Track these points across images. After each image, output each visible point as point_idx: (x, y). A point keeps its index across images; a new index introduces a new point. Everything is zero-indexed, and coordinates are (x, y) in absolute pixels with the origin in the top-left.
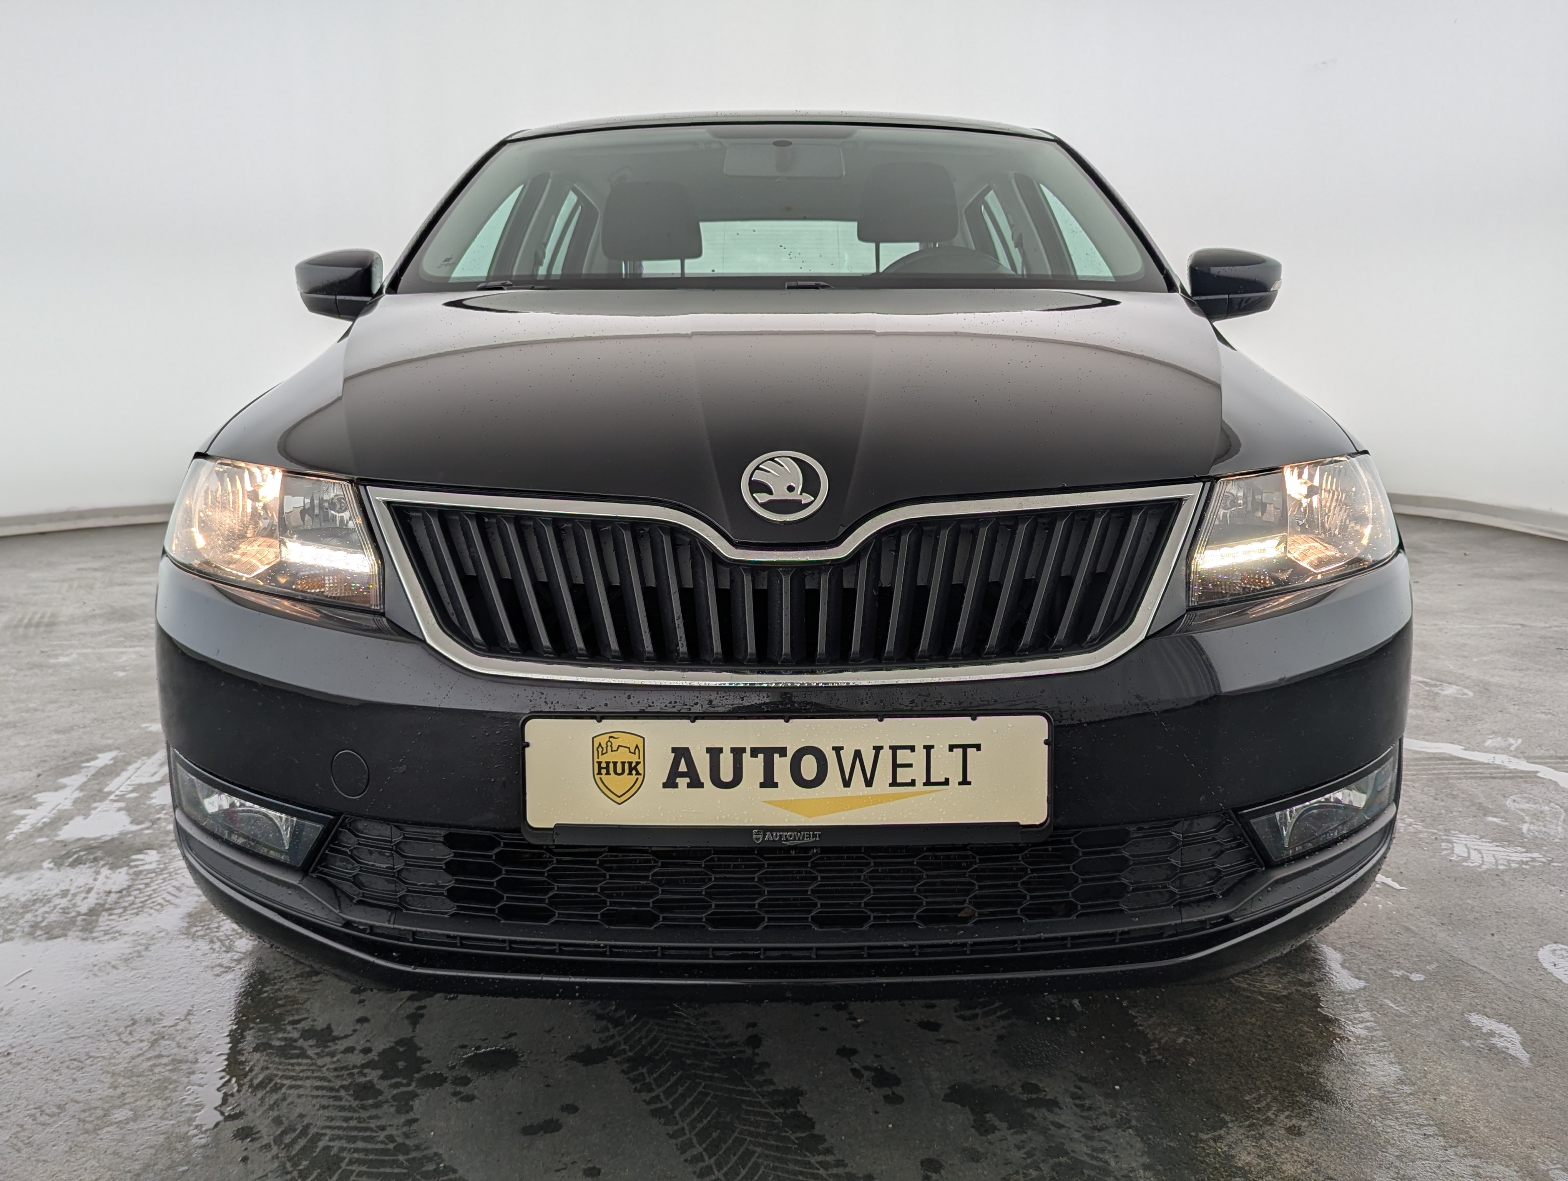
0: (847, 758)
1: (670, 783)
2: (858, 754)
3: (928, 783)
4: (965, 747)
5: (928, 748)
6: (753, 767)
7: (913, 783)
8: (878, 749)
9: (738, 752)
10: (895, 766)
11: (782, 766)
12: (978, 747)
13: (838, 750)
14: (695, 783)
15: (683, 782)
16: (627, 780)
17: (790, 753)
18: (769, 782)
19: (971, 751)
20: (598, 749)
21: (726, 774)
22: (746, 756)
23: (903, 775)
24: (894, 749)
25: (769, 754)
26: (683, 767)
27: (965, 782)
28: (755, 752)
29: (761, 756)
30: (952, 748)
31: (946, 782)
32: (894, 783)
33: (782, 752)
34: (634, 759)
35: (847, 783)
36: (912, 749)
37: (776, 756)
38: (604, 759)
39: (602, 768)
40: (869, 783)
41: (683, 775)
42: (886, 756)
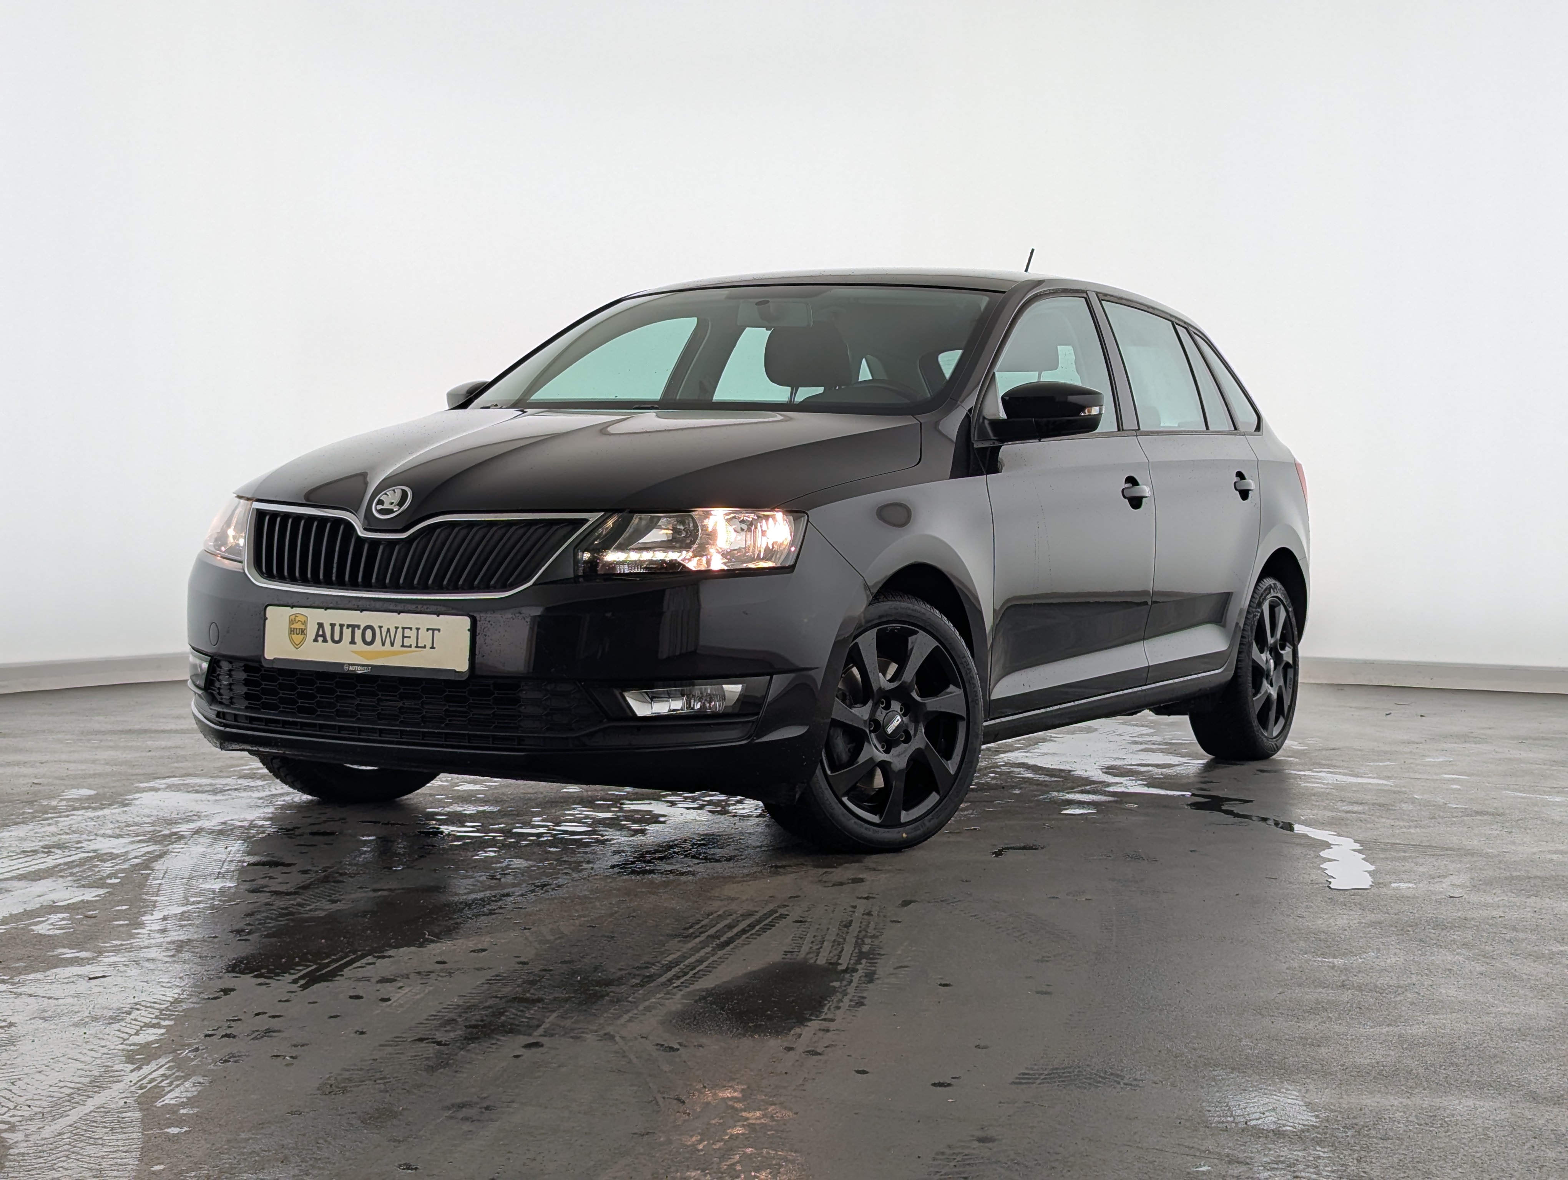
0: (384, 631)
1: (316, 640)
2: (388, 630)
3: (417, 647)
4: (433, 630)
5: (418, 629)
6: (347, 632)
7: (410, 646)
8: (397, 628)
9: (341, 626)
10: (404, 637)
11: (358, 633)
12: (439, 630)
13: (380, 627)
14: (325, 641)
15: (320, 639)
16: (301, 637)
17: (362, 627)
18: (353, 642)
19: (436, 632)
20: (291, 622)
21: (337, 638)
22: (345, 628)
23: (407, 642)
24: (403, 628)
25: (353, 627)
26: (321, 633)
27: (433, 647)
28: (348, 626)
29: (350, 629)
30: (428, 630)
31: (425, 647)
32: (403, 646)
33: (358, 627)
34: (303, 627)
35: (383, 644)
36: (411, 629)
37: (356, 629)
38: (293, 626)
39: (292, 631)
40: (392, 645)
41: (321, 636)
42: (400, 630)
